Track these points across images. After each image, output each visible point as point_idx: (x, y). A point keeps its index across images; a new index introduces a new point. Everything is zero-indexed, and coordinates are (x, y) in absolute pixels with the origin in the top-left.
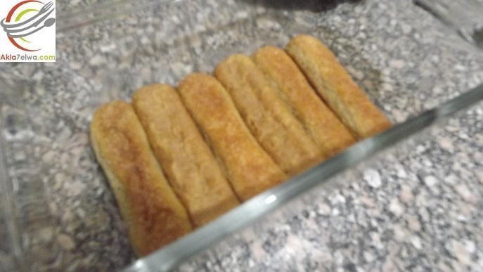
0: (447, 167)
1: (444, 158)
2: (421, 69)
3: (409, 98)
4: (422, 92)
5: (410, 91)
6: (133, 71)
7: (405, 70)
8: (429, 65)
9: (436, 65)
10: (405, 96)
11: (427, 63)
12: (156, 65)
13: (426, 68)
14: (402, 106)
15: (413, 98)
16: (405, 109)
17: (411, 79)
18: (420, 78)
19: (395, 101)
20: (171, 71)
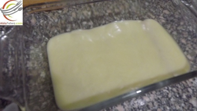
0: (184, 49)
1: (183, 46)
2: (175, 15)
3: (171, 25)
4: (176, 23)
5: (171, 23)
6: (68, 14)
7: (170, 15)
8: (178, 13)
9: (180, 14)
10: (170, 25)
11: (177, 13)
12: (78, 12)
13: (177, 14)
14: (168, 28)
15: (173, 25)
16: (170, 29)
17: (172, 18)
18: (175, 18)
19: (166, 26)
20: (83, 14)
